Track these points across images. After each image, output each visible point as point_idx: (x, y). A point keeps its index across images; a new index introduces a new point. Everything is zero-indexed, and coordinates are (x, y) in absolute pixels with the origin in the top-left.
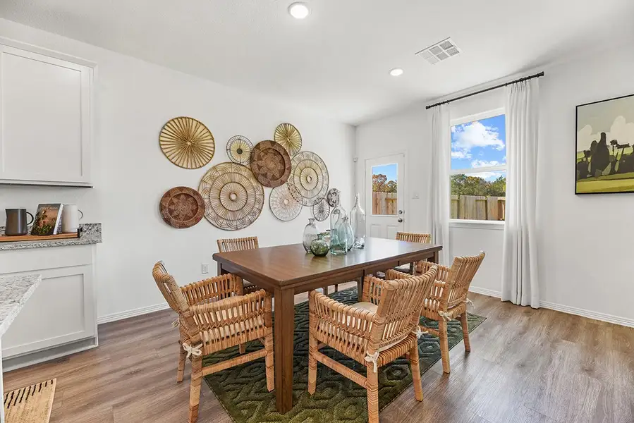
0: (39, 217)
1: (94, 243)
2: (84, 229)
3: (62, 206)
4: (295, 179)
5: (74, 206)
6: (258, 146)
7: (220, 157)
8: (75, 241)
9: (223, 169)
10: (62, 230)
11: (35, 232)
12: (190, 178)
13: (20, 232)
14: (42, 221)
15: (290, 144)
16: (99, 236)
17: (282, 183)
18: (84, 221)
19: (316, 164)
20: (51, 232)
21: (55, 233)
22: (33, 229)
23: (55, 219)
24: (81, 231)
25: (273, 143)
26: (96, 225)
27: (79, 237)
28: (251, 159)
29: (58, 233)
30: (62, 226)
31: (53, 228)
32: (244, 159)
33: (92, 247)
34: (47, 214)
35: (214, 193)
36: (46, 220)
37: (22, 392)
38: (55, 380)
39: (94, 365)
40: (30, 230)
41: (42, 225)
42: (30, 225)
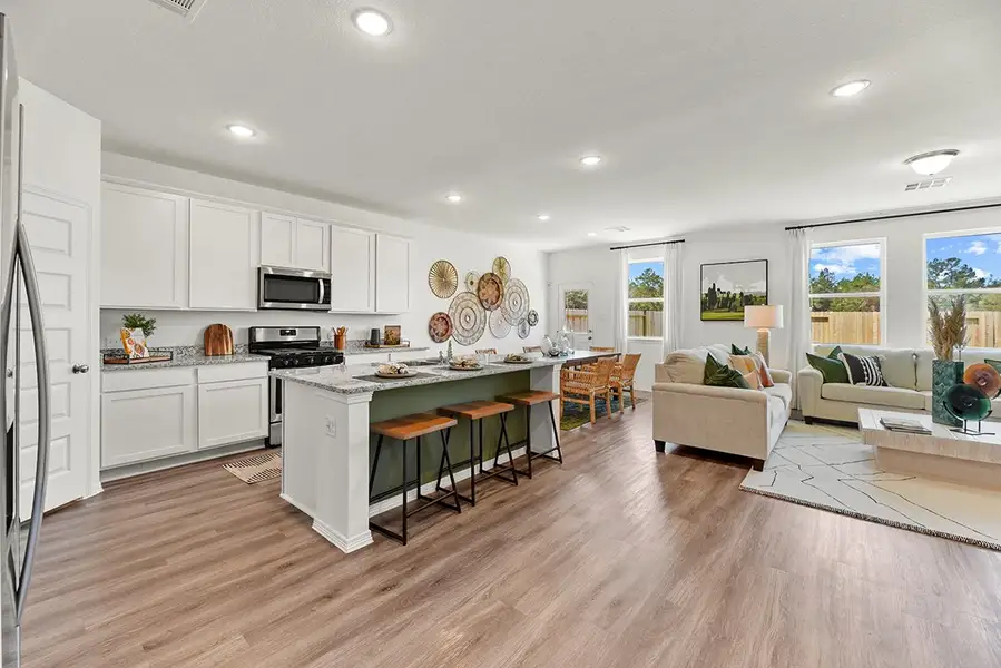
0: (388, 334)
4: (506, 303)
6: (483, 278)
7: (461, 288)
9: (462, 297)
11: (387, 343)
12: (443, 306)
14: (390, 336)
15: (503, 274)
17: (498, 306)
19: (522, 291)
20: (398, 343)
22: (385, 341)
23: (399, 335)
25: (492, 274)
28: (479, 289)
31: (399, 340)
32: (474, 289)
34: (392, 332)
35: (457, 315)
36: (393, 336)
40: (382, 342)
41: (390, 338)
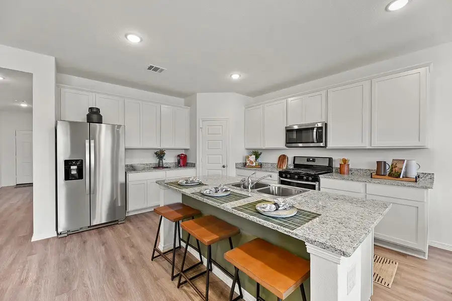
0: (393, 166)
1: (426, 188)
2: (421, 176)
3: (406, 161)
5: (414, 161)
8: (413, 184)
10: (406, 176)
11: (390, 175)
13: (383, 174)
14: (394, 169)
16: (432, 183)
18: (421, 171)
20: (399, 176)
21: (401, 177)
22: (390, 173)
23: (402, 169)
24: (419, 177)
26: (430, 174)
27: (416, 182)
29: (403, 177)
30: (406, 173)
31: (400, 174)
33: (425, 191)
34: (397, 165)
36: (396, 169)
37: (380, 259)
38: (397, 263)
39: (424, 270)
40: (388, 173)
41: (394, 171)
42: (388, 171)
